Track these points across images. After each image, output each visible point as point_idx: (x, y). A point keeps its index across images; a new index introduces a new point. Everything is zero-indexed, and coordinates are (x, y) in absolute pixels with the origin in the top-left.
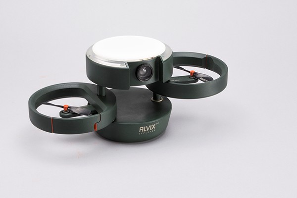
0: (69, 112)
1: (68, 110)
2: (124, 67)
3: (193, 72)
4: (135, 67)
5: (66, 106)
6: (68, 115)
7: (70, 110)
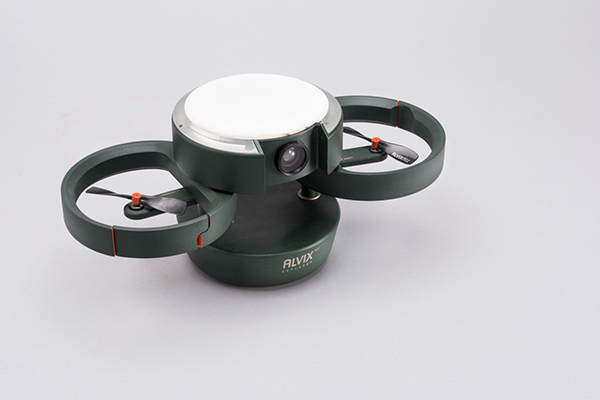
0: (142, 208)
1: (141, 203)
2: (254, 151)
3: (377, 141)
4: (274, 149)
5: (136, 194)
6: (140, 212)
7: (145, 204)
